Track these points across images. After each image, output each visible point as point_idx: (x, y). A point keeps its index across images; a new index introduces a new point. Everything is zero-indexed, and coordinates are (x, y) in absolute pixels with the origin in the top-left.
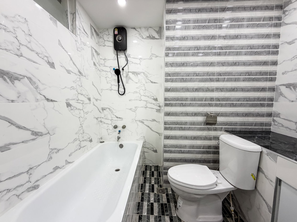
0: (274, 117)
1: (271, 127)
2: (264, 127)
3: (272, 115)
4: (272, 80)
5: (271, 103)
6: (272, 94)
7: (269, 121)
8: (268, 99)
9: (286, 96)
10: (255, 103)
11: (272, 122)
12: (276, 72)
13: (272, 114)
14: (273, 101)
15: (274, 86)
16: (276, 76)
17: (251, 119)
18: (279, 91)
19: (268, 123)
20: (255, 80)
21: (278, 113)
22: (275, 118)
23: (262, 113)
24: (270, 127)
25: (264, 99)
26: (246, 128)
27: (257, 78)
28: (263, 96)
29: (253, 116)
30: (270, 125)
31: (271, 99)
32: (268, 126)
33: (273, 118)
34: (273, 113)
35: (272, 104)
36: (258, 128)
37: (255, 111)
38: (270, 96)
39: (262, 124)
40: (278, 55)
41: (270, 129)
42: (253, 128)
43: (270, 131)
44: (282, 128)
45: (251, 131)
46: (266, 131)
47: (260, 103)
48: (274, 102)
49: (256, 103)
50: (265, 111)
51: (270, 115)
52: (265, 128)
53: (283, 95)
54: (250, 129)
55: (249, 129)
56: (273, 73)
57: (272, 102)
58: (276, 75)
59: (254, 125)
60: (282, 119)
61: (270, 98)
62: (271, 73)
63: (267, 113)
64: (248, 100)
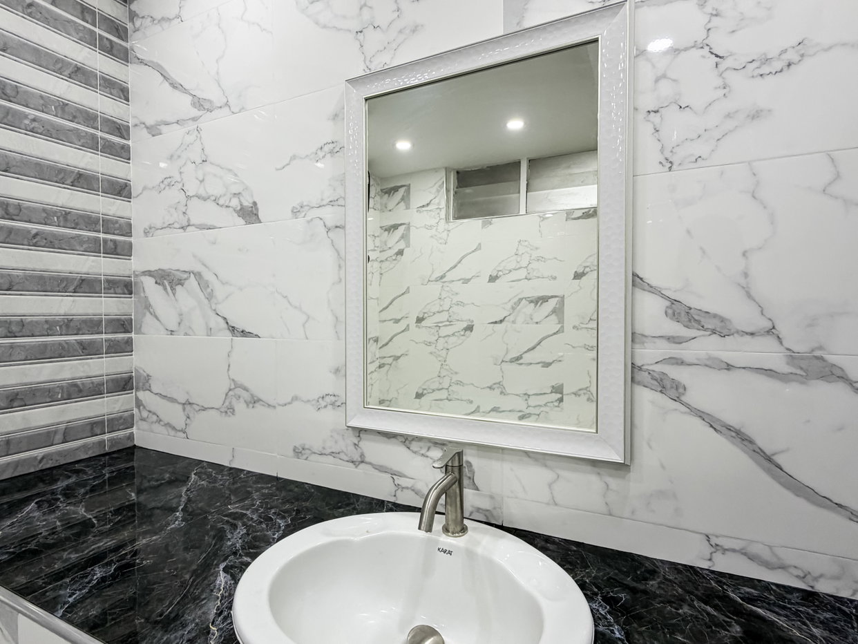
0: (137, 389)
1: (134, 430)
2: (106, 437)
3: (130, 384)
4: (119, 250)
5: (123, 339)
6: (123, 303)
7: (123, 408)
8: (110, 322)
9: (159, 312)
10: (53, 344)
11: (135, 411)
12: (130, 225)
13: (131, 378)
14: (130, 332)
15: (127, 273)
16: (132, 239)
17: (41, 417)
18: (142, 295)
19: (121, 417)
20: (43, 244)
21: (145, 374)
22: (141, 395)
23: (92, 383)
24: (129, 431)
25: (93, 325)
26: (17, 464)
27: (54, 235)
28: (90, 311)
29: (48, 400)
30: (128, 422)
31: (124, 325)
32: (121, 427)
33: (136, 395)
34: (134, 374)
35: (129, 342)
36: (77, 449)
37: (59, 377)
38: (115, 311)
39: (95, 426)
40: (131, 161)
41: (131, 437)
42: (59, 453)
43: (130, 444)
44: (157, 427)
45: (48, 466)
46: (115, 449)
47: (80, 343)
48: (133, 335)
49: (60, 344)
50: (105, 372)
51: (124, 384)
52: (111, 440)
53: (151, 310)
54: (43, 458)
55: (36, 463)
56: (117, 226)
57: (127, 335)
58: (131, 236)
59: (59, 437)
60: (157, 398)
61: (118, 320)
62: (109, 225)
63: (113, 380)
64: (14, 328)
